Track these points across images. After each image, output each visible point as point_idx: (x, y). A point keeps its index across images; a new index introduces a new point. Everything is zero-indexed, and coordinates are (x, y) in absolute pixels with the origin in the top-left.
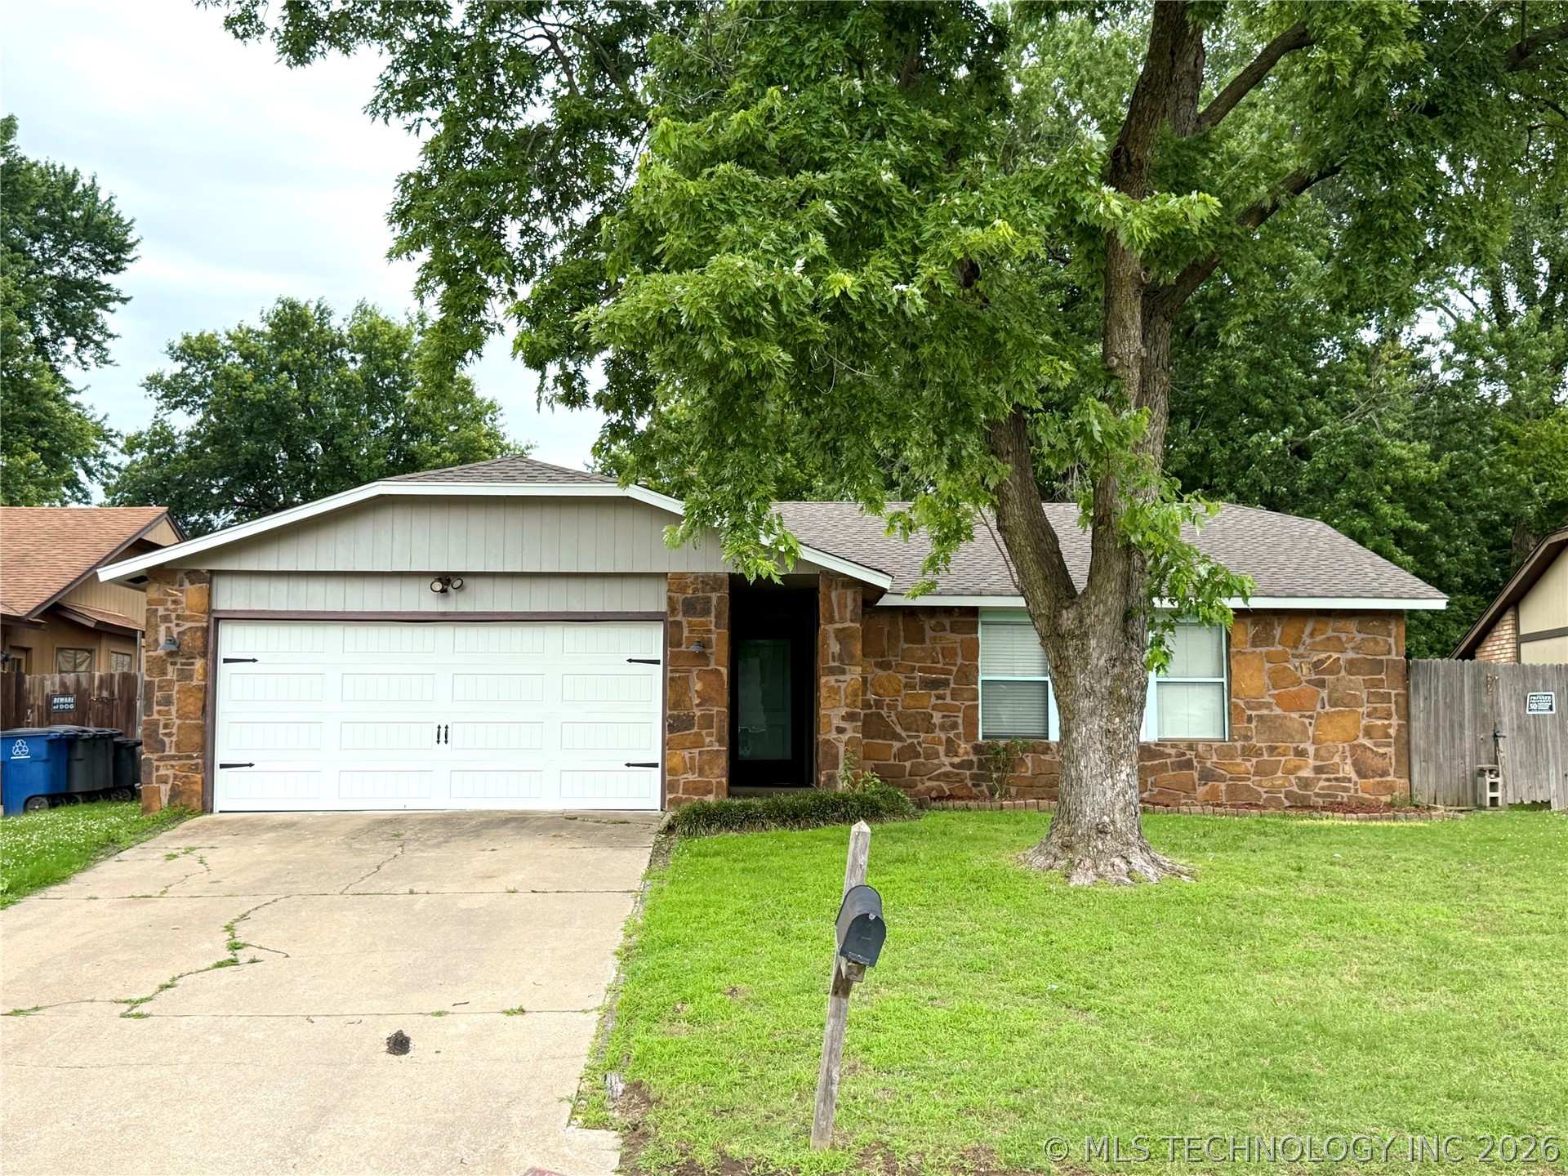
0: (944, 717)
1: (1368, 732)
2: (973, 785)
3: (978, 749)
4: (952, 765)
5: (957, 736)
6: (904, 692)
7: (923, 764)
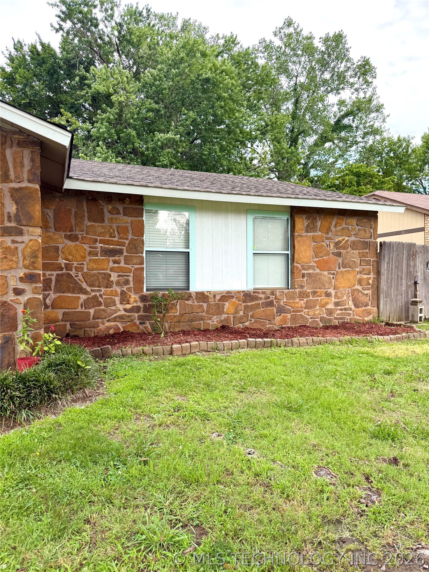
0: (119, 276)
1: (360, 282)
2: (140, 323)
3: (144, 299)
4: (125, 310)
5: (129, 289)
6: (88, 258)
7: (104, 310)
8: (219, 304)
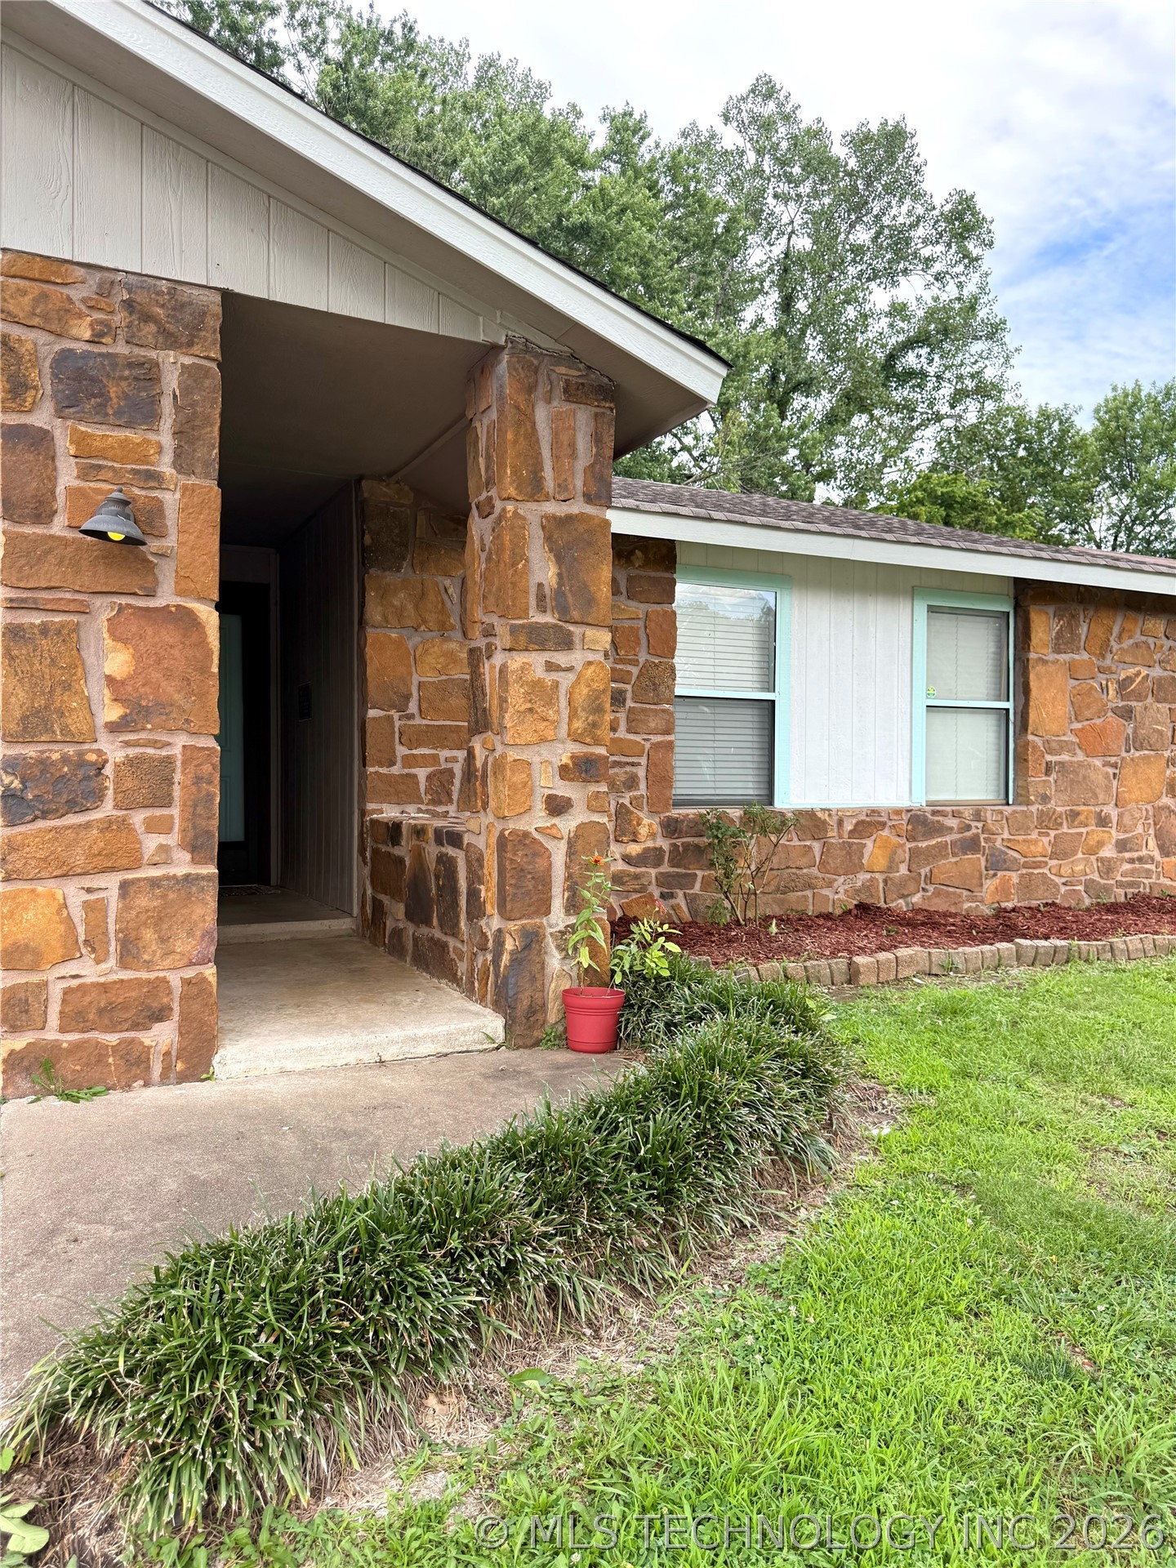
0: (613, 764)
1: (1172, 788)
2: (663, 896)
3: (671, 828)
4: (627, 859)
5: (637, 802)
8: (850, 845)
